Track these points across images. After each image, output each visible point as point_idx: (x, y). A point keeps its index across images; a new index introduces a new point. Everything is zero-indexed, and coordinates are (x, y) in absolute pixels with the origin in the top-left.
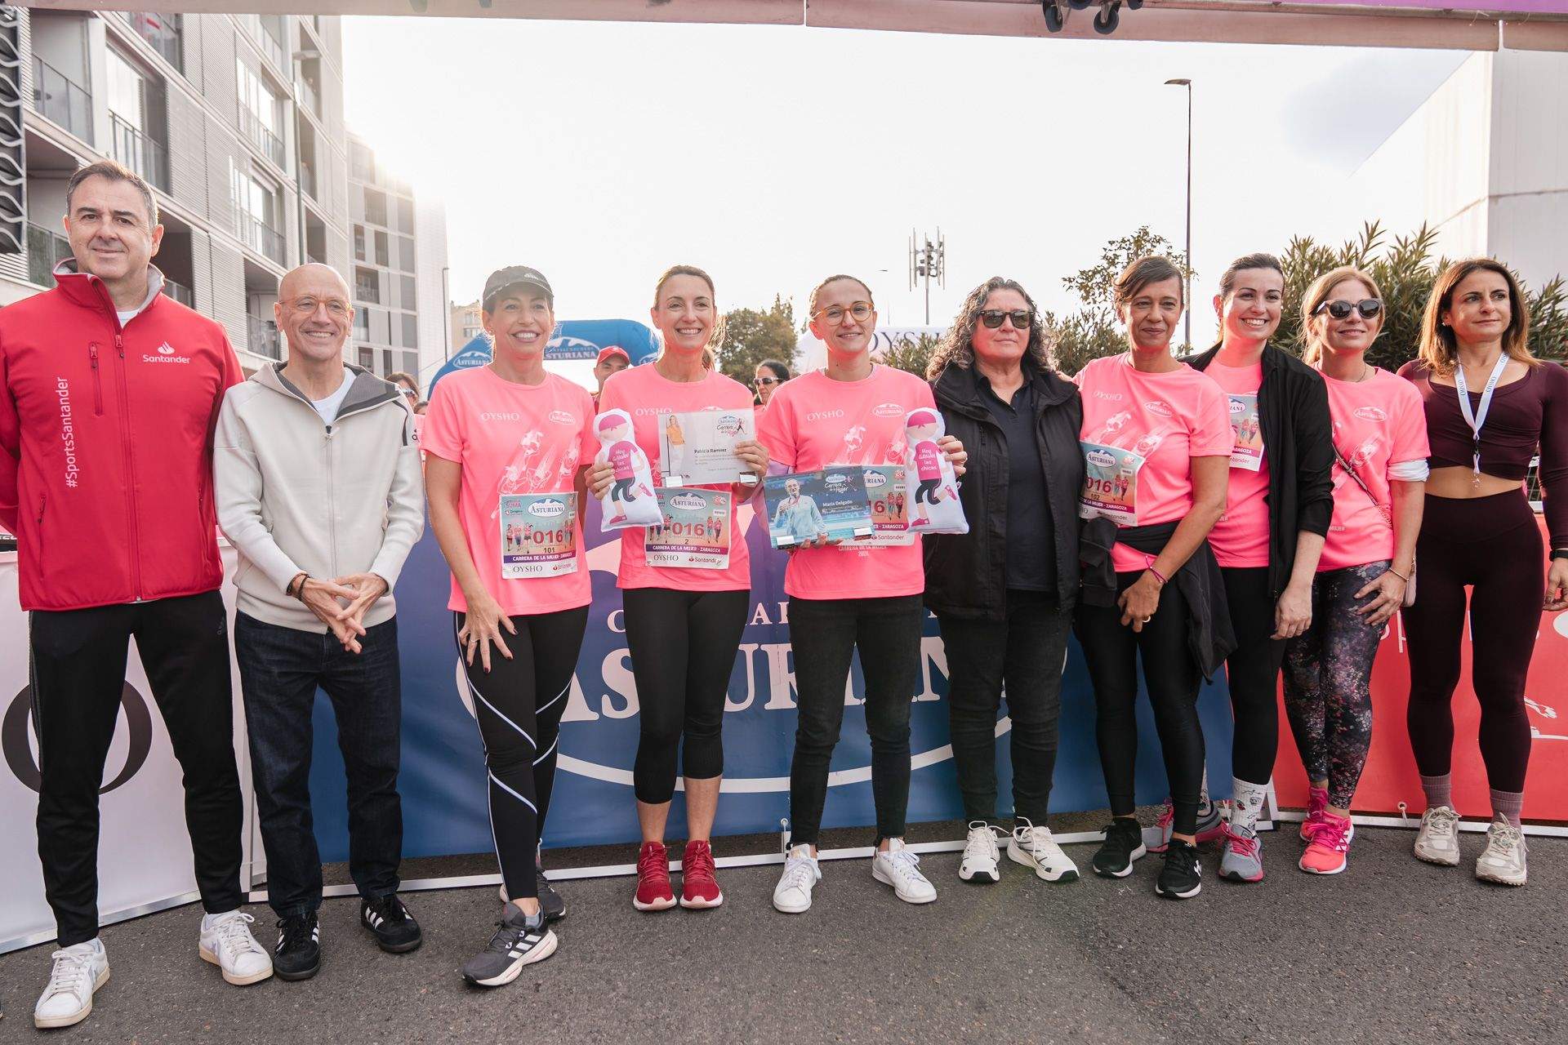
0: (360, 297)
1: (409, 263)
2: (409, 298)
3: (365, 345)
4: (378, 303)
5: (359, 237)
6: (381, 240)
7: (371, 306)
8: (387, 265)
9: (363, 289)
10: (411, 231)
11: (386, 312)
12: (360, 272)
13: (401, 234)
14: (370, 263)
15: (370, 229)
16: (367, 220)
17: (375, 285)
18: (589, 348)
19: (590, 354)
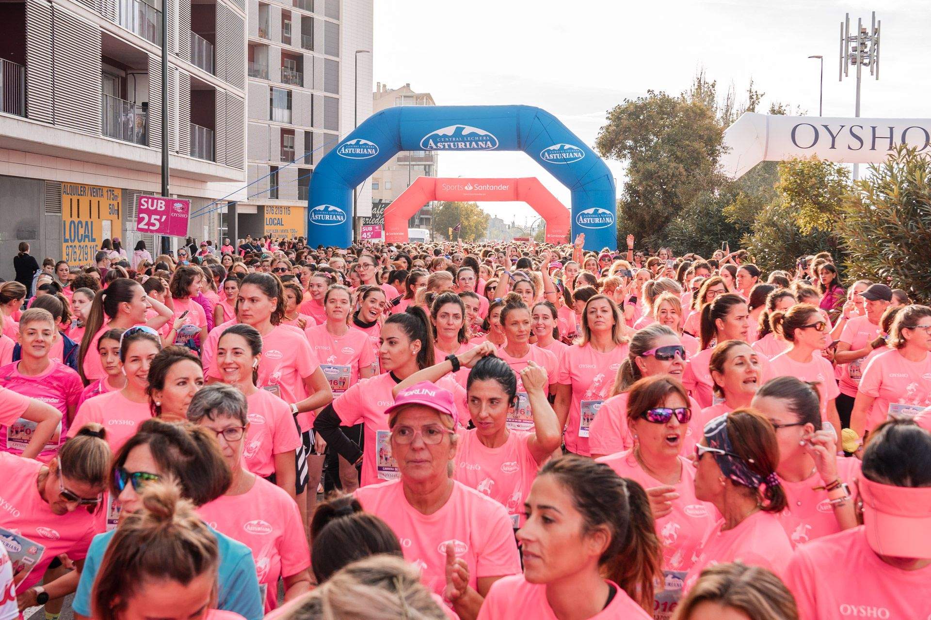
0: (285, 80)
1: (333, 47)
2: (333, 83)
3: (287, 126)
4: (302, 86)
5: (286, 21)
6: (307, 24)
7: (295, 89)
8: (312, 49)
9: (289, 73)
10: (337, 16)
11: (310, 94)
12: (286, 55)
13: (327, 19)
14: (296, 47)
15: (297, 14)
16: (295, 5)
17: (300, 69)
18: (484, 138)
19: (486, 144)
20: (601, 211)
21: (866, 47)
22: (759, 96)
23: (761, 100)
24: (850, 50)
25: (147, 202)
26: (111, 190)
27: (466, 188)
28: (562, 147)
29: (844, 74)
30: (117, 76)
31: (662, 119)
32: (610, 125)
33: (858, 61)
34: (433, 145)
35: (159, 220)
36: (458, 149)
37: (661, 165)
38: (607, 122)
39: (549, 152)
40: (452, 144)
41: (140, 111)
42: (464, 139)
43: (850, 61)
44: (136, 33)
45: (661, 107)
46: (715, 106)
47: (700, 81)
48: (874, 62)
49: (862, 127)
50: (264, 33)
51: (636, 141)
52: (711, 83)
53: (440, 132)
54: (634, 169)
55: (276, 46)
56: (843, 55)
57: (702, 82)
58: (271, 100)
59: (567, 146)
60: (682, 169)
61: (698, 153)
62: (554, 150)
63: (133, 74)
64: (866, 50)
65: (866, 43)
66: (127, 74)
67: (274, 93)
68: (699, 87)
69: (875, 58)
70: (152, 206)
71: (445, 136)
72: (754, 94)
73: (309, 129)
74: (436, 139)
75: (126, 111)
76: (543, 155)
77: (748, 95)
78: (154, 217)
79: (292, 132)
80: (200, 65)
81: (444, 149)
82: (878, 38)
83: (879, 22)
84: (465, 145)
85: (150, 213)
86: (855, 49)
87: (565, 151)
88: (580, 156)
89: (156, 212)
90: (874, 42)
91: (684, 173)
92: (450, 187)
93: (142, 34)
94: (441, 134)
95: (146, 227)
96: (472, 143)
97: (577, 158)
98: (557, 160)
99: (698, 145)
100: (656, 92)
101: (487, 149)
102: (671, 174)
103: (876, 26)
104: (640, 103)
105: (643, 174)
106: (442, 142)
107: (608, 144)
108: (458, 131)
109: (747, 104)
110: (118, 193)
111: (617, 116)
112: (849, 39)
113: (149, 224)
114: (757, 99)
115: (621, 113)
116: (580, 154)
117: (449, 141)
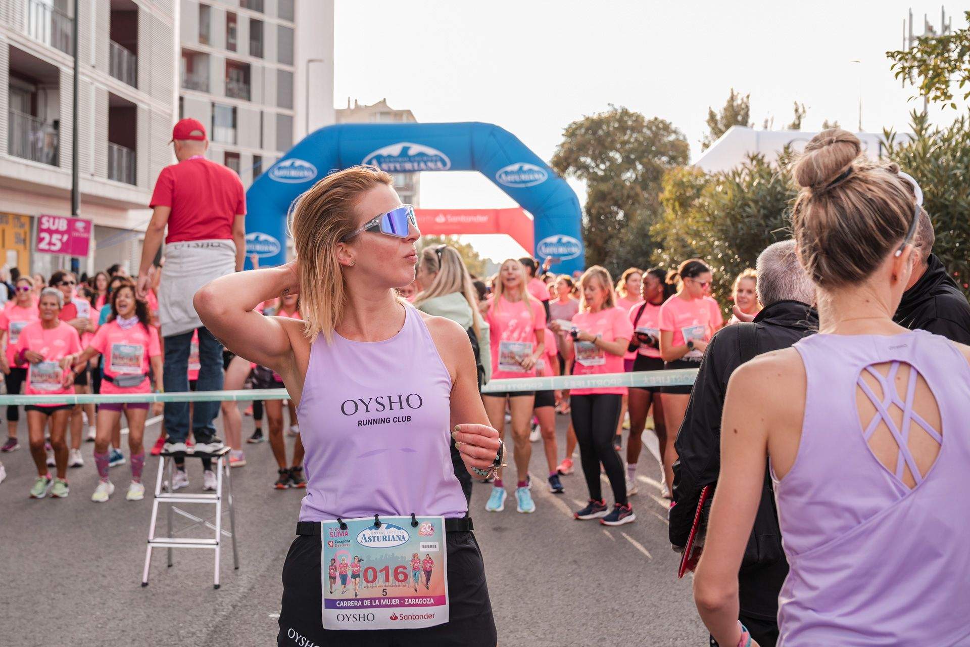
0: (230, 93)
1: (287, 54)
2: (286, 96)
3: (232, 149)
4: (249, 101)
5: (232, 25)
6: (256, 27)
7: (241, 104)
8: (262, 57)
9: (234, 85)
10: (292, 19)
11: (259, 111)
12: (231, 65)
13: (280, 22)
14: (242, 54)
15: (245, 16)
16: (242, 5)
17: (247, 80)
18: (434, 158)
19: (436, 165)
20: (565, 239)
22: (806, 109)
25: (48, 221)
26: (18, 217)
27: (438, 220)
28: (521, 168)
30: (26, 92)
32: (565, 143)
34: (377, 166)
35: (61, 240)
36: (405, 171)
38: (563, 139)
39: (507, 173)
40: (398, 166)
41: (50, 130)
42: (411, 159)
44: (48, 44)
45: (619, 122)
50: (204, 38)
51: (593, 160)
52: (745, 94)
53: (385, 151)
55: (218, 54)
57: (735, 93)
58: (213, 118)
59: (527, 167)
62: (512, 171)
63: (44, 89)
66: (37, 89)
67: (216, 109)
70: (54, 224)
71: (389, 156)
73: (258, 152)
74: (380, 159)
75: (35, 130)
76: (500, 176)
78: (56, 238)
79: (236, 156)
80: (120, 78)
84: (414, 166)
85: (50, 232)
87: (525, 172)
88: (541, 178)
89: (57, 231)
93: (54, 44)
94: (385, 154)
95: (47, 247)
96: (421, 163)
97: (536, 180)
98: (516, 182)
100: (617, 106)
101: (438, 169)
106: (387, 163)
107: (563, 163)
110: (26, 221)
113: (50, 244)
114: (804, 111)
115: (576, 129)
116: (541, 176)
117: (395, 162)
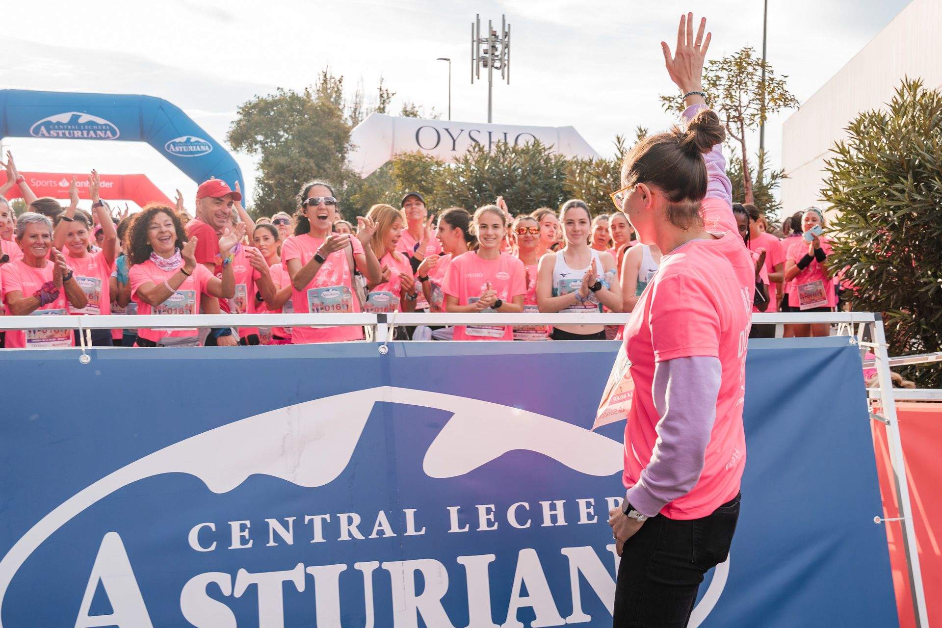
18: (104, 127)
19: (105, 134)
21: (497, 50)
22: (390, 95)
23: (393, 99)
24: (482, 54)
27: (61, 184)
28: (188, 140)
29: (475, 77)
31: (292, 116)
32: (241, 120)
33: (490, 63)
34: (45, 132)
36: (74, 138)
37: (292, 160)
38: (239, 117)
39: (174, 143)
40: (67, 132)
42: (81, 127)
43: (481, 63)
45: (291, 104)
46: (342, 103)
47: (325, 76)
48: (504, 66)
49: (479, 132)
51: (267, 137)
52: (338, 78)
53: (54, 119)
54: (265, 164)
56: (475, 57)
57: (328, 76)
59: (194, 139)
60: (312, 164)
61: (328, 150)
62: (180, 142)
64: (496, 53)
65: (497, 46)
68: (325, 81)
69: (506, 62)
71: (59, 123)
72: (385, 92)
74: (49, 126)
76: (169, 147)
77: (378, 93)
81: (58, 137)
82: (508, 42)
83: (509, 25)
84: (82, 134)
86: (486, 52)
87: (192, 144)
88: (208, 150)
90: (504, 46)
91: (315, 168)
92: (41, 183)
94: (54, 121)
96: (90, 132)
97: (203, 152)
98: (183, 153)
99: (328, 143)
100: (286, 90)
101: (107, 138)
102: (302, 168)
103: (507, 30)
104: (270, 99)
105: (276, 167)
106: (56, 130)
107: (239, 138)
108: (74, 119)
109: (377, 104)
111: (247, 111)
112: (480, 41)
114: (388, 98)
115: (251, 108)
116: (207, 148)
117: (64, 129)
